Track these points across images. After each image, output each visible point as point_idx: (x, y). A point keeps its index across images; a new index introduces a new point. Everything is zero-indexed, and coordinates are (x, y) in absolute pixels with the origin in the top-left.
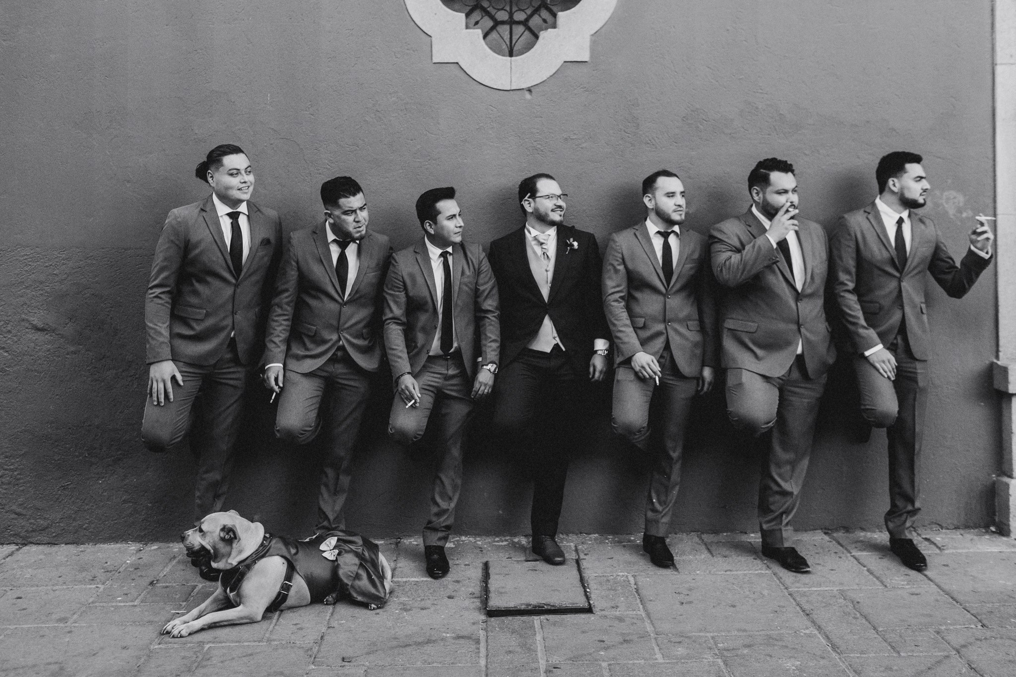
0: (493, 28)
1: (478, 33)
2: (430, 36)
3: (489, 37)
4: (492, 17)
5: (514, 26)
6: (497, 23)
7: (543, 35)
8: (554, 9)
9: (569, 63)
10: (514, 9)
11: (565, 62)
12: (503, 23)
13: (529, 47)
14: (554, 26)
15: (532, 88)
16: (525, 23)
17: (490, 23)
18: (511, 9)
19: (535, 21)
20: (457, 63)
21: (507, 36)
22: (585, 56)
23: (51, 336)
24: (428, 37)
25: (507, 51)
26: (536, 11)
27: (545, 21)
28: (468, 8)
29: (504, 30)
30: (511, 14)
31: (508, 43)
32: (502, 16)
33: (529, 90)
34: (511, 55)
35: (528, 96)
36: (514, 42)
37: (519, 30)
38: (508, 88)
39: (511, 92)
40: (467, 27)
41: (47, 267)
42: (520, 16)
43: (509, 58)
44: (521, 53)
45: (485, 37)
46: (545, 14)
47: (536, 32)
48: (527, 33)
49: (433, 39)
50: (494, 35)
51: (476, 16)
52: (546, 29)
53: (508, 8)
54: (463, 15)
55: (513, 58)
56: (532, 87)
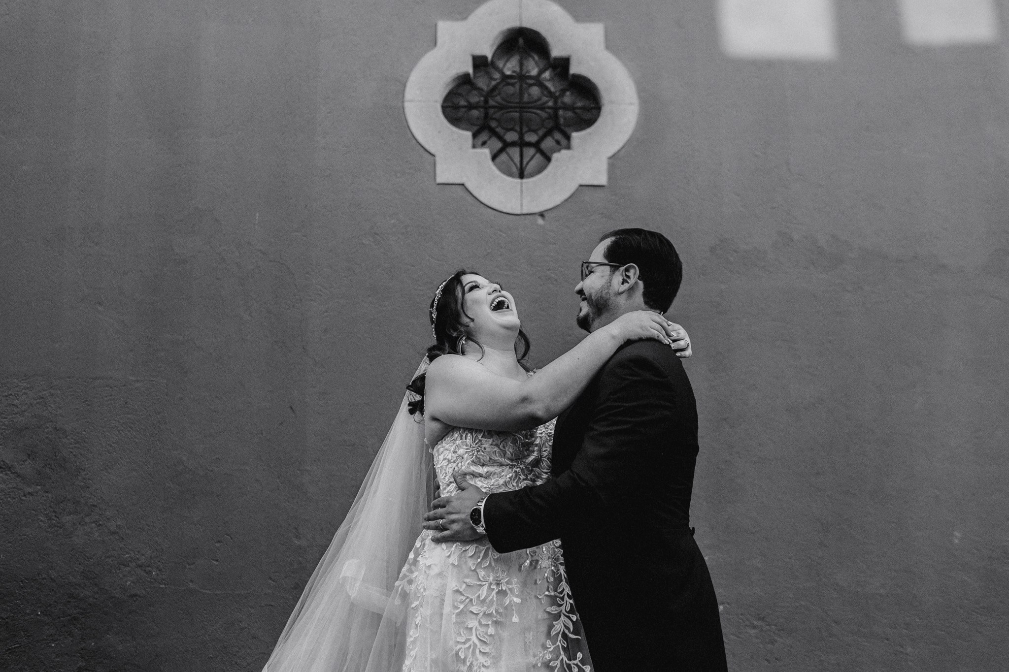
0: (501, 151)
1: (486, 152)
2: (433, 155)
3: (498, 160)
4: (500, 138)
5: (525, 150)
6: (506, 145)
7: (555, 156)
8: (567, 129)
9: (585, 188)
10: (525, 129)
11: (581, 186)
12: (513, 144)
13: (540, 170)
14: (568, 147)
15: (543, 213)
16: (536, 145)
17: (499, 145)
18: (521, 129)
19: (548, 144)
20: (463, 185)
21: (517, 159)
22: (603, 180)
23: (6, 474)
24: (430, 156)
25: (517, 173)
26: (549, 133)
27: (558, 142)
28: (476, 128)
29: (515, 152)
30: (521, 135)
31: (518, 164)
32: (511, 137)
33: (542, 215)
34: (522, 176)
35: (540, 221)
36: (525, 163)
37: (530, 152)
38: (519, 212)
39: (522, 217)
40: (474, 147)
41: (6, 396)
42: (532, 138)
43: (519, 180)
44: (532, 175)
45: (494, 158)
46: (558, 136)
47: (548, 154)
48: (538, 156)
49: (437, 159)
50: (503, 157)
51: (484, 136)
52: (559, 151)
53: (518, 128)
54: (468, 134)
55: (524, 180)
56: (545, 211)
